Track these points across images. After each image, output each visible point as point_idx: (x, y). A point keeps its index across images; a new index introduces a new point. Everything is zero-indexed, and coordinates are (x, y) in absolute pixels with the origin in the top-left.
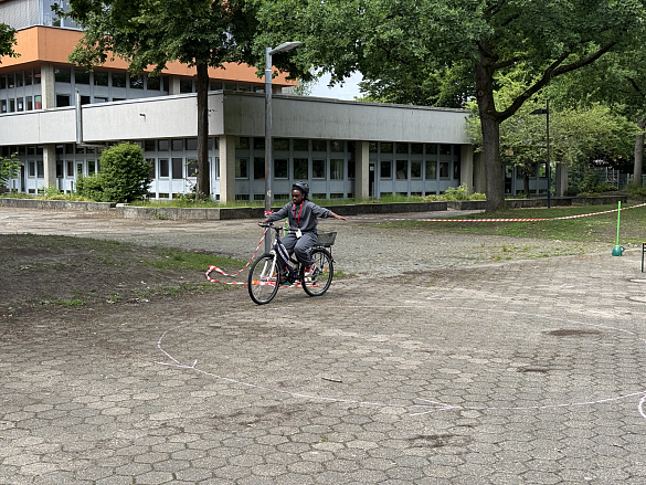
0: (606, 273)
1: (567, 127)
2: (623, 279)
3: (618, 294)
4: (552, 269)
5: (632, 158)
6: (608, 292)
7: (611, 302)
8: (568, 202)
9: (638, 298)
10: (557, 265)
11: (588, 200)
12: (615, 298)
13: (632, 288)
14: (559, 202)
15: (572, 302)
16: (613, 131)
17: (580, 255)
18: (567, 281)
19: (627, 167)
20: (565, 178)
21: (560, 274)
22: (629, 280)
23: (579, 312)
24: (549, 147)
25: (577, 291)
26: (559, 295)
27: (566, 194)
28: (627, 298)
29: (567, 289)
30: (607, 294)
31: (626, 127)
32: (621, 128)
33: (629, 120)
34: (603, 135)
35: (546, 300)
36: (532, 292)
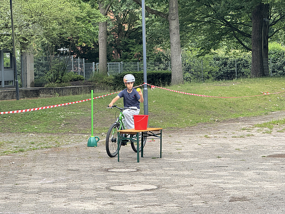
0: (84, 165)
1: (30, 12)
2: (101, 169)
3: (99, 185)
4: (30, 164)
5: (97, 45)
6: (88, 184)
7: (92, 193)
8: (36, 93)
9: (118, 188)
10: (34, 160)
11: (58, 90)
12: (96, 189)
13: (112, 178)
14: (27, 94)
15: (55, 197)
16: (77, 18)
17: (56, 149)
18: (45, 175)
19: (91, 55)
20: (30, 68)
21: (39, 169)
22: (107, 170)
23: (62, 206)
24: (13, 34)
25: (58, 185)
26: (40, 191)
27: (34, 84)
28: (108, 188)
29: (47, 183)
30: (88, 186)
31: (89, 14)
32: (84, 14)
33: (93, 6)
34: (68, 21)
35: (27, 197)
36: (13, 190)
